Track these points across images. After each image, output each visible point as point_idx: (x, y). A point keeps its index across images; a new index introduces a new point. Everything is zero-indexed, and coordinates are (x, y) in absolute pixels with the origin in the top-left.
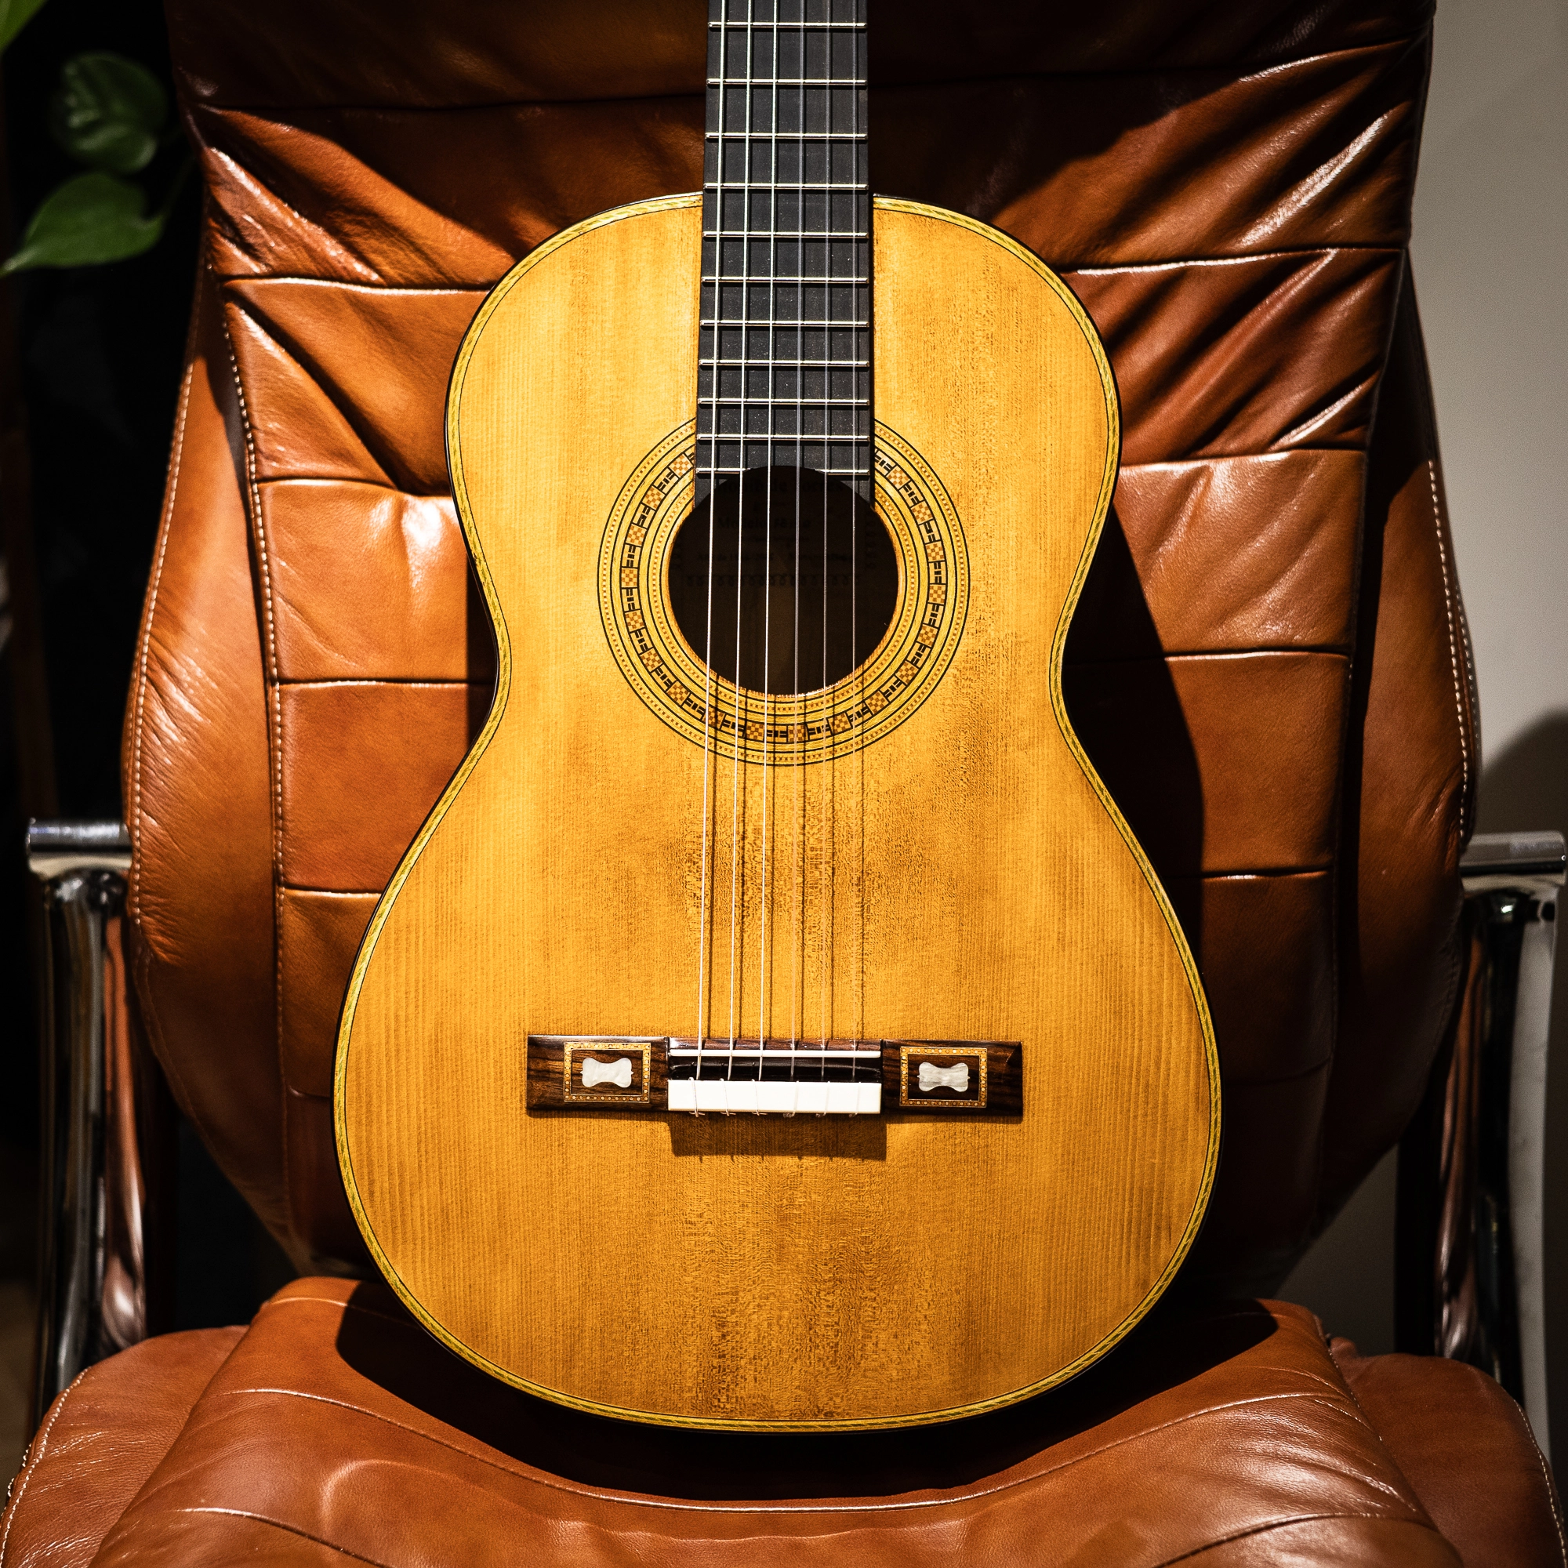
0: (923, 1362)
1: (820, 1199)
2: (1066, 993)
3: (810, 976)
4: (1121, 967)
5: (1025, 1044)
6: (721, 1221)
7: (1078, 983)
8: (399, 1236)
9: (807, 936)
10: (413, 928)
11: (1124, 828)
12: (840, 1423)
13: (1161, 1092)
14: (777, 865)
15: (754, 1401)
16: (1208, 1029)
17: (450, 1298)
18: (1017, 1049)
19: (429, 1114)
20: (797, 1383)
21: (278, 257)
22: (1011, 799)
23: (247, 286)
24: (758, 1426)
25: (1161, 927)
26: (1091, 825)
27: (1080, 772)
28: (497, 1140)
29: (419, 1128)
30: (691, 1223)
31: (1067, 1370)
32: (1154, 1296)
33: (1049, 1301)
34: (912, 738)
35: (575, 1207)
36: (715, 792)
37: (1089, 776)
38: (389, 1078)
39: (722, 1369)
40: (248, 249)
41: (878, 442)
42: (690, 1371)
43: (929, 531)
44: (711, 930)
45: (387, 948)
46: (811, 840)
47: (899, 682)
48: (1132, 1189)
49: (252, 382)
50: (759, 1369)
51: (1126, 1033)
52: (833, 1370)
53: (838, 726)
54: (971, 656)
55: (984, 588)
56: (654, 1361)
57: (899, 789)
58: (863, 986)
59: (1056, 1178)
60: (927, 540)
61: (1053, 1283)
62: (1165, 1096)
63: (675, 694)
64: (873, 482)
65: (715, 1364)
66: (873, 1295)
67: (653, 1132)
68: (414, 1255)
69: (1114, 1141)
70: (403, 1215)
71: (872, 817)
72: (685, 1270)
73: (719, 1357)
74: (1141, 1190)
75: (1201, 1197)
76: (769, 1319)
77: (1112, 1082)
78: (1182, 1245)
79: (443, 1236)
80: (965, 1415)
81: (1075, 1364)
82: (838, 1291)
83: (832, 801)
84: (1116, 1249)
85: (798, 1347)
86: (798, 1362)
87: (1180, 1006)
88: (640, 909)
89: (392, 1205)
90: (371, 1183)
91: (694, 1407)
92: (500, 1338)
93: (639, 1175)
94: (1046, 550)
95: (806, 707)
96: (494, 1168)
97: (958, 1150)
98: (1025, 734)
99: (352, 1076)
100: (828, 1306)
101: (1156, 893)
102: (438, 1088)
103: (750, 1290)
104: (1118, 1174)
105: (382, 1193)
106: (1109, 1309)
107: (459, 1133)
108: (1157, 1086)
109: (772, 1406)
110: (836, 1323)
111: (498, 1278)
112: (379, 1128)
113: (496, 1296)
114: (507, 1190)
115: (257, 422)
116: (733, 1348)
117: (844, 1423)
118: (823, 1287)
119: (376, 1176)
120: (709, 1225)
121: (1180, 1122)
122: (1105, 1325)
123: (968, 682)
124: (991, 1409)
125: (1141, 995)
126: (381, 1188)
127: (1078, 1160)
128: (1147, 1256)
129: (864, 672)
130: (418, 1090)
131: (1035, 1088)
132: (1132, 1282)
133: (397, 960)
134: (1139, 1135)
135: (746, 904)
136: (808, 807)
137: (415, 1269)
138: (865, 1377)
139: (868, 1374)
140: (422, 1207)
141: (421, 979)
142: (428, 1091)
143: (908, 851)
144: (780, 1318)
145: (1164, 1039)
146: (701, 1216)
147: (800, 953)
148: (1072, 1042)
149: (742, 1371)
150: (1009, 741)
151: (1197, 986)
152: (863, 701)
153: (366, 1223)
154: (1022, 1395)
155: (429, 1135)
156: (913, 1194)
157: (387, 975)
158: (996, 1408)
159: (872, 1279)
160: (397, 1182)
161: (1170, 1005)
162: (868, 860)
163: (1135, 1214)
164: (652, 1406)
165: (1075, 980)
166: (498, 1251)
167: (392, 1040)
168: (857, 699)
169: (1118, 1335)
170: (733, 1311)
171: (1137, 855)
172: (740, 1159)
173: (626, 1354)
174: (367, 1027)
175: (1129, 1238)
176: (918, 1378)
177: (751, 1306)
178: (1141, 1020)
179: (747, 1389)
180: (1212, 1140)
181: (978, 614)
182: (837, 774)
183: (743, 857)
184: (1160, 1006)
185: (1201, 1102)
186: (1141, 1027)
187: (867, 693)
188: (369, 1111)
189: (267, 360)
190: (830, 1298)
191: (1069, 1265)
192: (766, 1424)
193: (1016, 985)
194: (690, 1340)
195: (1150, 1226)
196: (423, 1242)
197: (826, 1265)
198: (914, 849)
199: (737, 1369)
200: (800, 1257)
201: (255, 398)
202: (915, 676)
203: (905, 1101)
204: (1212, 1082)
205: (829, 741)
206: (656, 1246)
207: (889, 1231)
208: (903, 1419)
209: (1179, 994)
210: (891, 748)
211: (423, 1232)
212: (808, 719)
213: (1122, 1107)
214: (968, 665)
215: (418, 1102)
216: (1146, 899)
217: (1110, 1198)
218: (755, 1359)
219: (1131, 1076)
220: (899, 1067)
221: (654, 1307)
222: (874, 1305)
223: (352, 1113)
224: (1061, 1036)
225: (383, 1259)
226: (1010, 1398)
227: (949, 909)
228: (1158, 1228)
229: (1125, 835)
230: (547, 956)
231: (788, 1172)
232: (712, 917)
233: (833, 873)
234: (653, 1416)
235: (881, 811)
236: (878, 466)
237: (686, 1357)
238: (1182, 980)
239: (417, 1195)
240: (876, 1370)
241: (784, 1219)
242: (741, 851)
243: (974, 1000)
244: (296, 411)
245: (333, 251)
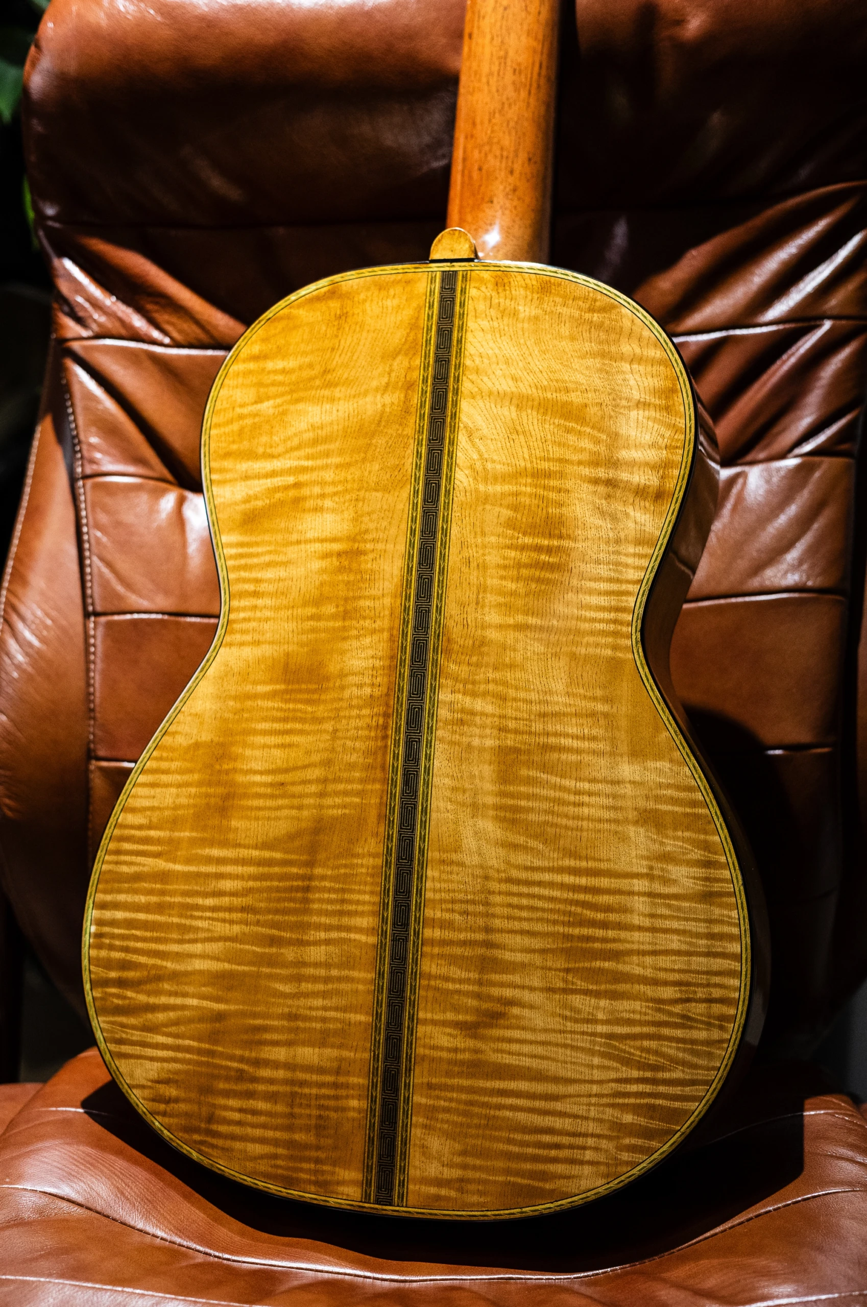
21: (100, 325)
23: (76, 346)
40: (80, 321)
49: (79, 410)
115: (82, 437)
189: (89, 396)
201: (81, 421)
244: (110, 430)
245: (138, 322)
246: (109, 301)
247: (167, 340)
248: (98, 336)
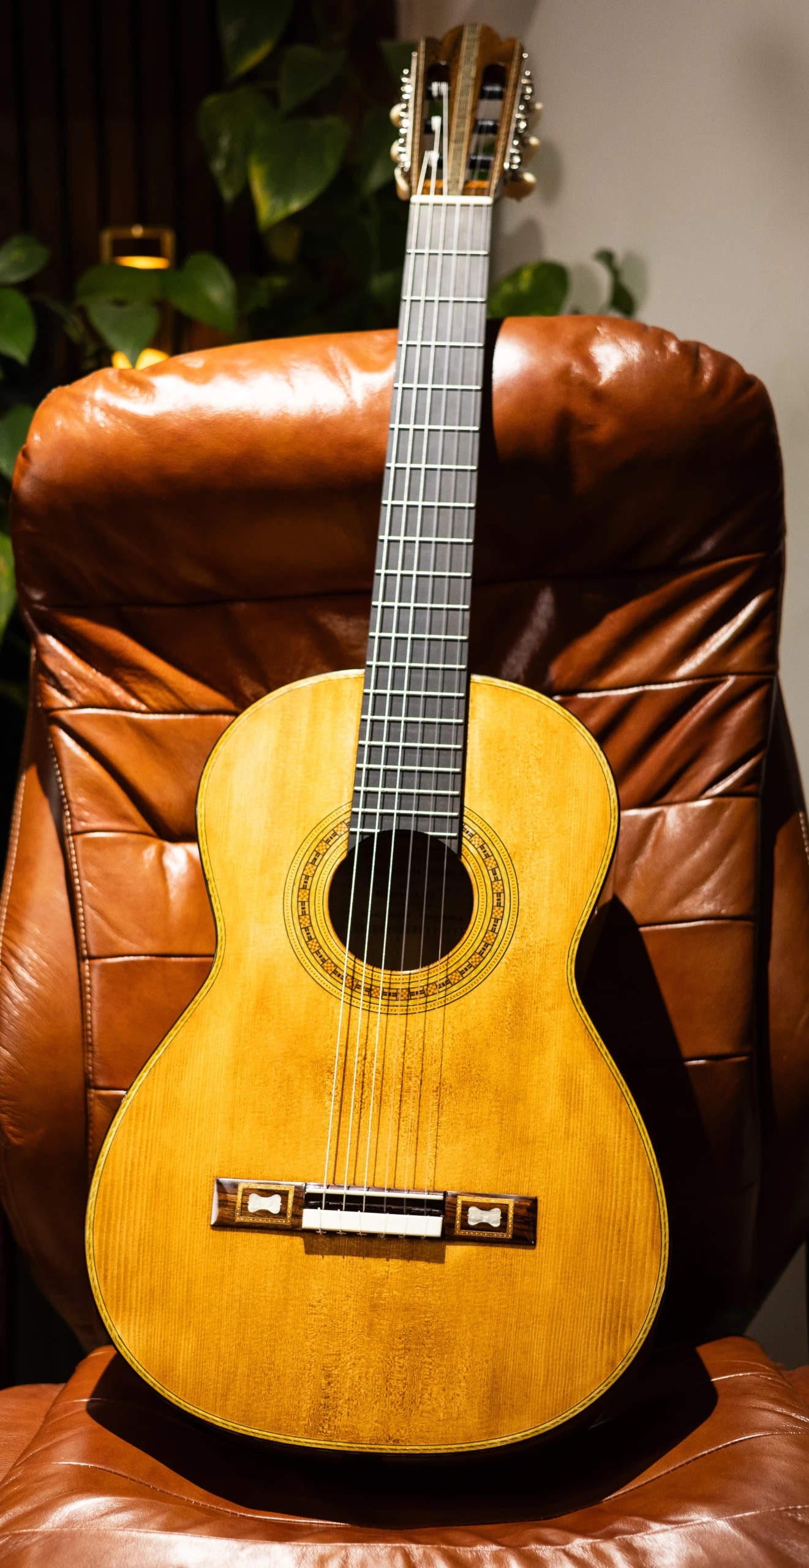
0: (461, 1409)
1: (398, 1294)
2: (568, 1167)
3: (401, 1149)
4: (606, 1152)
5: (539, 1199)
6: (332, 1305)
7: (577, 1161)
8: (121, 1306)
9: (402, 1123)
10: (148, 1107)
11: (611, 1063)
12: (403, 1448)
13: (628, 1234)
14: (385, 1076)
15: (347, 1429)
16: (661, 1195)
17: (150, 1349)
18: (535, 1201)
19: (147, 1227)
20: (376, 1418)
21: (83, 696)
22: (538, 1041)
23: (63, 715)
24: (348, 1447)
25: (633, 1128)
26: (590, 1061)
27: (584, 1027)
28: (190, 1245)
29: (140, 1235)
30: (312, 1306)
31: (558, 1419)
32: (619, 1372)
33: (548, 1372)
34: (477, 1001)
35: (237, 1292)
36: (348, 1029)
37: (590, 1029)
38: (124, 1202)
39: (326, 1406)
40: (65, 692)
41: (465, 820)
42: (306, 1406)
43: (495, 874)
44: (340, 1116)
45: (131, 1119)
46: (408, 1062)
47: (470, 966)
48: (607, 1298)
49: (67, 773)
50: (351, 1407)
51: (607, 1195)
52: (400, 1411)
53: (430, 991)
54: (517, 952)
55: (527, 910)
56: (281, 1398)
57: (467, 1032)
58: (436, 1157)
59: (556, 1288)
60: (493, 880)
61: (551, 1359)
62: (631, 1238)
63: (327, 967)
64: (460, 843)
65: (322, 1402)
66: (430, 1360)
67: (292, 1245)
68: (129, 1320)
69: (596, 1266)
70: (124, 1292)
71: (448, 1049)
72: (306, 1338)
73: (325, 1398)
74: (613, 1299)
75: (653, 1307)
76: (360, 1373)
77: (596, 1227)
78: (639, 1338)
79: (150, 1308)
80: (488, 1447)
81: (564, 1415)
82: (407, 1357)
83: (424, 1038)
84: (595, 1338)
85: (378, 1394)
86: (378, 1403)
87: (643, 1180)
88: (295, 1101)
89: (118, 1285)
90: (106, 1270)
91: (306, 1432)
92: (181, 1377)
93: (281, 1272)
94: (568, 889)
95: (410, 978)
96: (187, 1263)
97: (492, 1266)
98: (550, 1002)
99: (100, 1200)
100: (400, 1367)
101: (631, 1106)
102: (155, 1210)
103: (348, 1353)
104: (598, 1287)
105: (112, 1277)
106: (588, 1379)
107: (166, 1239)
108: (626, 1231)
109: (358, 1434)
110: (405, 1379)
111: (183, 1337)
112: (114, 1235)
113: (180, 1350)
114: (193, 1279)
115: (71, 797)
116: (335, 1392)
117: (405, 1448)
118: (397, 1353)
119: (109, 1266)
120: (324, 1308)
121: (641, 1256)
122: (585, 1390)
123: (514, 968)
124: (505, 1443)
125: (618, 1171)
126: (112, 1273)
127: (572, 1277)
128: (615, 1344)
129: (448, 958)
130: (142, 1211)
131: (545, 1228)
132: (604, 1361)
133: (136, 1128)
134: (613, 1263)
135: (363, 1101)
136: (407, 1041)
137: (129, 1329)
138: (421, 1416)
139: (424, 1414)
140: (137, 1288)
141: (150, 1139)
142: (148, 1212)
143: (470, 1071)
144: (367, 1373)
145: (632, 1200)
146: (319, 1302)
147: (396, 1133)
148: (571, 1200)
149: (339, 1409)
150: (539, 1005)
151: (655, 1167)
152: (447, 977)
153: (100, 1297)
154: (527, 1435)
155: (146, 1240)
156: (461, 1294)
157: (129, 1136)
158: (509, 1443)
159: (430, 1349)
160: (122, 1270)
161: (637, 1179)
162: (443, 1076)
163: (608, 1315)
164: (278, 1429)
165: (575, 1159)
166: (184, 1318)
167: (128, 1178)
168: (444, 975)
169: (593, 1397)
170: (336, 1367)
171: (619, 1081)
172: (348, 1258)
173: (263, 1392)
174: (113, 1169)
175: (603, 1332)
176: (457, 1419)
177: (349, 1364)
178: (617, 1187)
179: (342, 1421)
180: (661, 1269)
181: (523, 926)
182: (427, 1021)
183: (364, 1071)
184: (630, 1179)
185: (655, 1243)
186: (617, 1192)
187: (450, 972)
188: (109, 1224)
189: (76, 760)
190: (401, 1361)
191: (563, 1347)
192: (353, 1445)
193: (536, 1160)
194: (306, 1385)
195: (618, 1324)
196: (136, 1311)
197: (400, 1338)
198: (474, 1071)
199: (337, 1406)
200: (383, 1332)
201: (69, 783)
202: (480, 962)
203: (458, 1231)
204: (663, 1230)
205: (423, 1000)
206: (288, 1320)
207: (443, 1318)
208: (446, 1447)
209: (643, 1172)
210: (462, 1007)
211: (136, 1304)
212: (411, 986)
213: (602, 1244)
214: (515, 957)
215: (141, 1219)
216: (624, 1110)
217: (592, 1303)
218: (349, 1400)
219: (609, 1224)
220: (455, 1208)
221: (284, 1361)
222: (431, 1367)
223: (98, 1224)
224: (564, 1195)
225: (109, 1321)
226: (519, 1437)
227: (494, 1109)
228: (623, 1326)
229: (611, 1068)
230: (232, 1128)
231: (379, 1275)
232: (341, 1107)
233: (421, 1084)
234: (278, 1436)
235: (454, 1046)
236: (464, 834)
237: (303, 1396)
238: (645, 1162)
239: (135, 1280)
240: (430, 1412)
241: (374, 1307)
242: (363, 1067)
243: (507, 1169)
244: (96, 791)
245: (117, 692)
246: (92, 674)
247: (143, 707)
248: (82, 706)
